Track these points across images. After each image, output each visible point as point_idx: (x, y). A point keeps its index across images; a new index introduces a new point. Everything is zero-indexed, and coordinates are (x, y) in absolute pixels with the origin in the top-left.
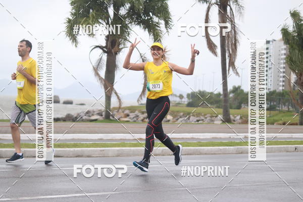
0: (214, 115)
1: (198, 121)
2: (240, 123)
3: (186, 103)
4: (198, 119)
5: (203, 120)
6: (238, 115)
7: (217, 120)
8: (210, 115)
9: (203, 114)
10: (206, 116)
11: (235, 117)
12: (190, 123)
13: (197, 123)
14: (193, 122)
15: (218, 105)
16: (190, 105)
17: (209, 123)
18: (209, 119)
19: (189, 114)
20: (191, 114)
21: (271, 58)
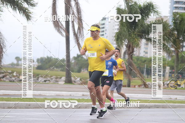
0: (58, 77)
1: (45, 81)
2: (79, 84)
3: (36, 66)
4: (45, 79)
5: (49, 80)
6: (78, 78)
7: (61, 81)
8: (55, 77)
9: (49, 76)
10: (52, 78)
11: (76, 79)
12: (39, 83)
13: (44, 82)
14: (41, 82)
15: (62, 69)
16: (39, 68)
17: (54, 83)
18: (55, 80)
19: (38, 75)
20: (40, 76)
21: (107, 32)
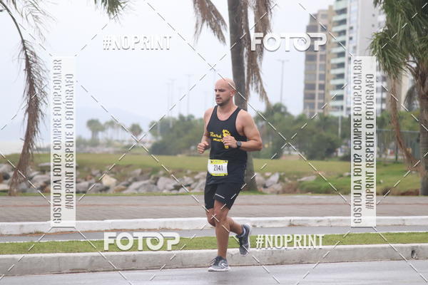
1: (177, 188)
2: (278, 193)
3: (147, 146)
4: (177, 182)
5: (189, 185)
6: (273, 174)
9: (189, 172)
10: (197, 177)
11: (267, 178)
13: (175, 192)
14: (165, 191)
16: (157, 149)
19: (155, 170)
20: (161, 172)
